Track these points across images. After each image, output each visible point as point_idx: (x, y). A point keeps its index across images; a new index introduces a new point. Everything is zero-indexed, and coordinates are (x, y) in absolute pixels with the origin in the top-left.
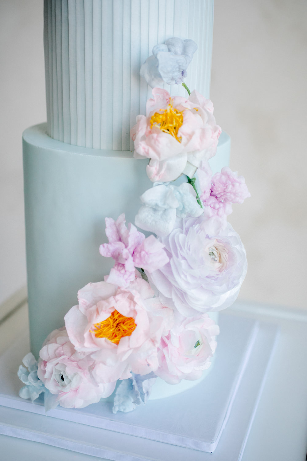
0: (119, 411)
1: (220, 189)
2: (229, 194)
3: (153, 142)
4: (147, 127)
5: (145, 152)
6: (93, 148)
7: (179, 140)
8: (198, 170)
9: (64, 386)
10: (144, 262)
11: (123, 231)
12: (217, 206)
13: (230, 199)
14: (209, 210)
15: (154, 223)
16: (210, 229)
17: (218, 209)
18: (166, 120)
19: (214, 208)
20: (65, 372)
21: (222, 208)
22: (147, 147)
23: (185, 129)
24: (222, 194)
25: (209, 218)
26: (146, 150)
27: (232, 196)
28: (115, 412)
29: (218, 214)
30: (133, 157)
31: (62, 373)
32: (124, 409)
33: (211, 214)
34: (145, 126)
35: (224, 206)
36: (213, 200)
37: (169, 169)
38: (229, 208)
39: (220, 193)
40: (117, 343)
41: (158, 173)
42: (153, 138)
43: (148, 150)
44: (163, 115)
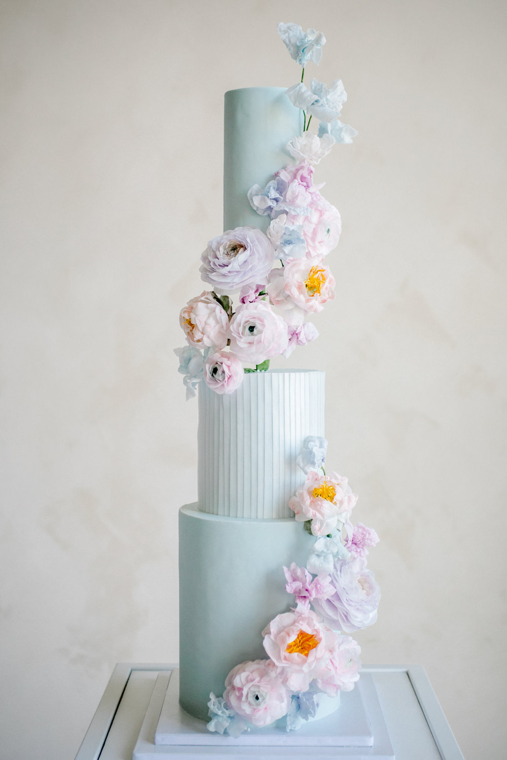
0: (291, 730)
1: (360, 537)
2: (366, 540)
3: (319, 507)
4: (310, 498)
5: (313, 515)
6: (257, 518)
7: (335, 504)
8: (345, 525)
9: (259, 705)
10: (321, 592)
11: (299, 572)
12: (359, 550)
13: (367, 544)
14: (354, 553)
15: (321, 565)
16: (356, 568)
17: (360, 552)
18: (323, 492)
19: (357, 551)
20: (259, 692)
21: (362, 552)
22: (314, 511)
23: (338, 497)
24: (361, 541)
25: (355, 559)
26: (314, 514)
27: (369, 541)
28: (288, 731)
29: (360, 556)
30: (295, 520)
31: (257, 693)
32: (295, 728)
33: (356, 556)
34: (308, 497)
35: (363, 549)
36: (354, 546)
37: (327, 525)
38: (366, 552)
39: (359, 541)
40: (307, 655)
41: (320, 529)
42: (318, 504)
43: (315, 513)
44: (321, 488)
